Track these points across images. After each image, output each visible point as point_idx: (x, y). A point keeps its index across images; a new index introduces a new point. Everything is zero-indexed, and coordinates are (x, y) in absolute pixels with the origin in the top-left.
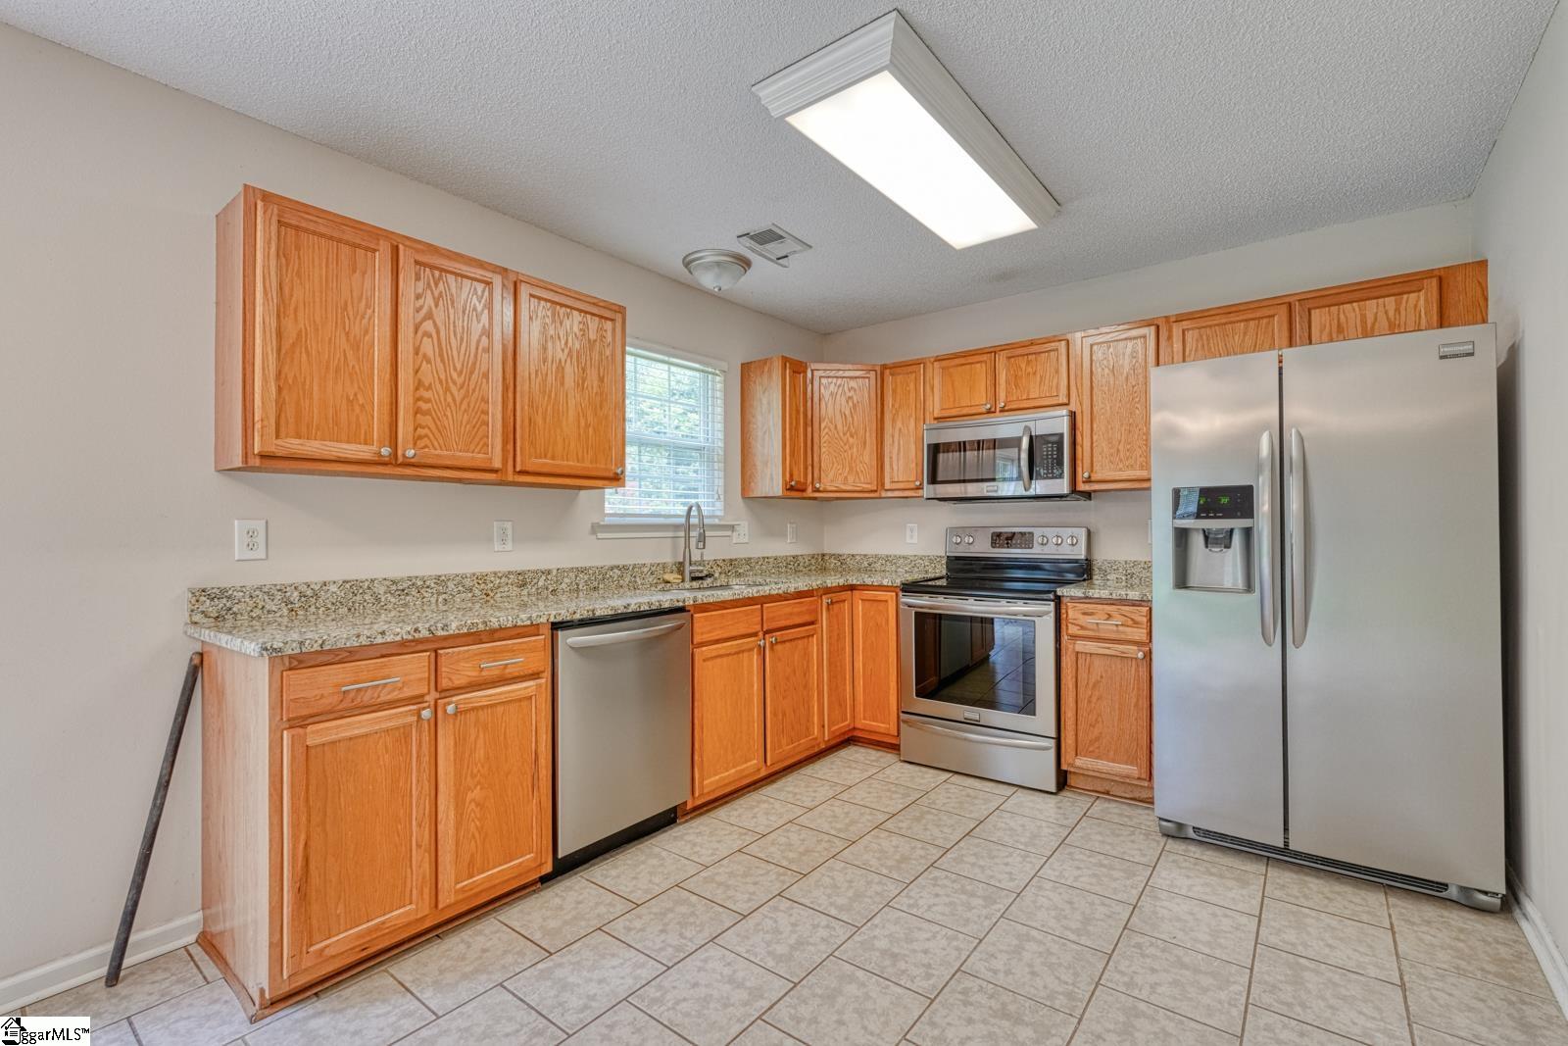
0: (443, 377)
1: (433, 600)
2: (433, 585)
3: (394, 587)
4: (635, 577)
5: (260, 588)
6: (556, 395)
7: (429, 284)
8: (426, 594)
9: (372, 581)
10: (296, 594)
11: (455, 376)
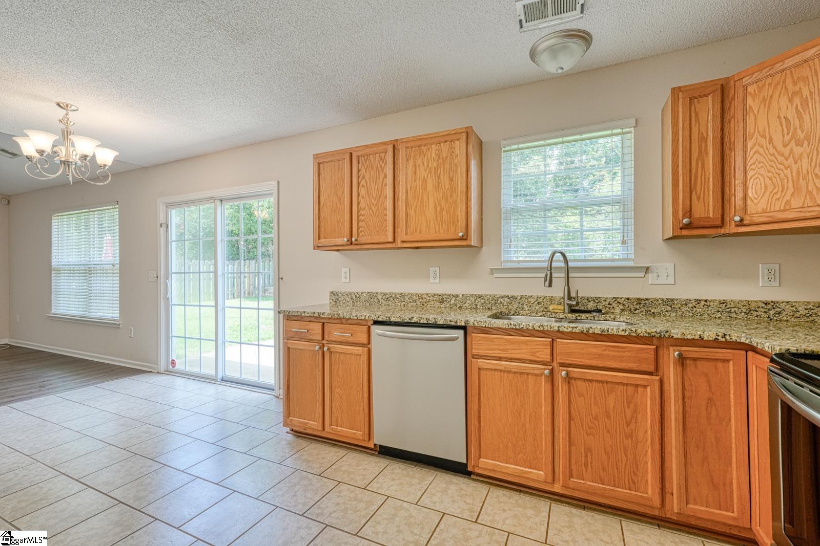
0: (369, 203)
1: (399, 304)
2: (399, 297)
3: (384, 297)
4: (522, 304)
5: (345, 293)
6: (422, 196)
7: (363, 163)
8: (396, 301)
9: (377, 293)
10: (354, 296)
11: (373, 201)
